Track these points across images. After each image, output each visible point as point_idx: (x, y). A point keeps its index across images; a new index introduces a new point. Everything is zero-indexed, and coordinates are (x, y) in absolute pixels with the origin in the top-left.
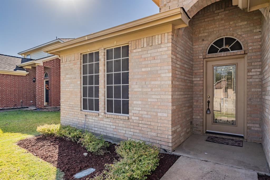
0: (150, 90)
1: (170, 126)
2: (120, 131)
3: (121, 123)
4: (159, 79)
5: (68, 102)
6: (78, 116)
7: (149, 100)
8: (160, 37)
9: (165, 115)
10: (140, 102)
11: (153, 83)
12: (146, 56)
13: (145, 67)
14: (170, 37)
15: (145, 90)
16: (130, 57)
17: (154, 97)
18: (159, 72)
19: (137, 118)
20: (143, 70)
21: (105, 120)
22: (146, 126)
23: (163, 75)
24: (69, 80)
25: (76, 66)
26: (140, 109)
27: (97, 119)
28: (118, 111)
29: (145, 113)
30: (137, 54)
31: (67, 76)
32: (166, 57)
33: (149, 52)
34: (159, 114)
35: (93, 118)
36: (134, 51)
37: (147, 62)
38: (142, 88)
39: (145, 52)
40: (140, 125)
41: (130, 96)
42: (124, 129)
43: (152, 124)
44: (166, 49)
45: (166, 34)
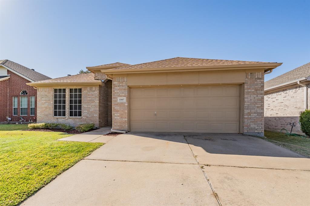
0: (91, 106)
1: (98, 119)
2: (77, 123)
3: (77, 120)
4: (94, 103)
5: (43, 112)
6: (51, 119)
7: (90, 110)
8: (95, 88)
9: (96, 115)
10: (87, 111)
11: (92, 104)
12: (89, 94)
13: (89, 98)
14: (98, 89)
15: (89, 107)
16: (82, 93)
17: (92, 109)
18: (94, 100)
19: (85, 117)
20: (88, 99)
21: (69, 120)
22: (89, 120)
23: (95, 101)
24: (44, 101)
25: (49, 94)
26: (86, 114)
27: (64, 120)
28: (76, 115)
29: (89, 115)
30: (85, 93)
31: (43, 99)
32: (97, 95)
33: (90, 92)
34: (94, 115)
35: (62, 119)
36: (84, 91)
37: (89, 96)
38: (88, 105)
39: (89, 92)
40: (87, 120)
41: (82, 109)
42: (79, 122)
43: (91, 119)
44: (97, 92)
45: (97, 88)
